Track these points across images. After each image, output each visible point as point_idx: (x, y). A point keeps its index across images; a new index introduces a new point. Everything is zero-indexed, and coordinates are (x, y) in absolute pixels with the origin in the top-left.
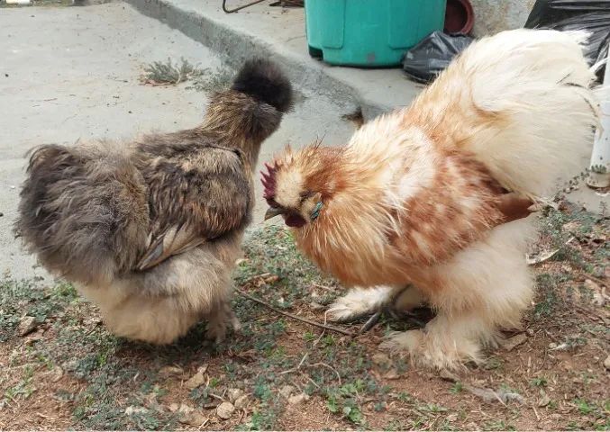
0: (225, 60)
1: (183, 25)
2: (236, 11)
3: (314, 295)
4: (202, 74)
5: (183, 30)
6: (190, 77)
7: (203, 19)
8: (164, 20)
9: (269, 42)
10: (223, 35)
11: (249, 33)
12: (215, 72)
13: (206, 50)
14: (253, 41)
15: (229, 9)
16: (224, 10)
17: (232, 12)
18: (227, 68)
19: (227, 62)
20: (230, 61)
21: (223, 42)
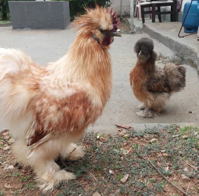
0: (176, 54)
1: (163, 41)
2: (183, 37)
3: (186, 169)
4: (166, 58)
5: (163, 43)
6: (161, 59)
7: (170, 39)
8: (158, 40)
9: (193, 48)
10: (176, 45)
11: (186, 44)
12: (171, 58)
13: (169, 50)
14: (187, 47)
15: (180, 36)
16: (179, 36)
17: (182, 37)
18: (176, 57)
19: (176, 55)
20: (177, 54)
21: (176, 47)
